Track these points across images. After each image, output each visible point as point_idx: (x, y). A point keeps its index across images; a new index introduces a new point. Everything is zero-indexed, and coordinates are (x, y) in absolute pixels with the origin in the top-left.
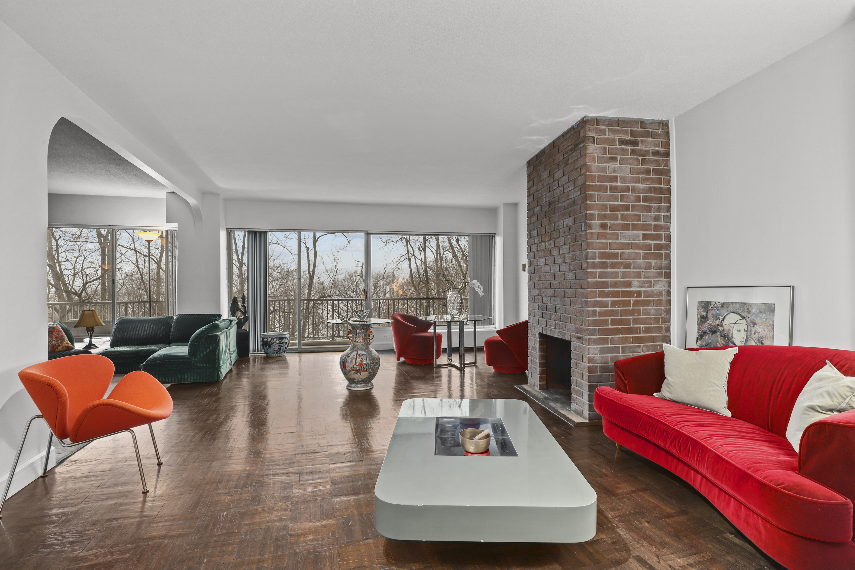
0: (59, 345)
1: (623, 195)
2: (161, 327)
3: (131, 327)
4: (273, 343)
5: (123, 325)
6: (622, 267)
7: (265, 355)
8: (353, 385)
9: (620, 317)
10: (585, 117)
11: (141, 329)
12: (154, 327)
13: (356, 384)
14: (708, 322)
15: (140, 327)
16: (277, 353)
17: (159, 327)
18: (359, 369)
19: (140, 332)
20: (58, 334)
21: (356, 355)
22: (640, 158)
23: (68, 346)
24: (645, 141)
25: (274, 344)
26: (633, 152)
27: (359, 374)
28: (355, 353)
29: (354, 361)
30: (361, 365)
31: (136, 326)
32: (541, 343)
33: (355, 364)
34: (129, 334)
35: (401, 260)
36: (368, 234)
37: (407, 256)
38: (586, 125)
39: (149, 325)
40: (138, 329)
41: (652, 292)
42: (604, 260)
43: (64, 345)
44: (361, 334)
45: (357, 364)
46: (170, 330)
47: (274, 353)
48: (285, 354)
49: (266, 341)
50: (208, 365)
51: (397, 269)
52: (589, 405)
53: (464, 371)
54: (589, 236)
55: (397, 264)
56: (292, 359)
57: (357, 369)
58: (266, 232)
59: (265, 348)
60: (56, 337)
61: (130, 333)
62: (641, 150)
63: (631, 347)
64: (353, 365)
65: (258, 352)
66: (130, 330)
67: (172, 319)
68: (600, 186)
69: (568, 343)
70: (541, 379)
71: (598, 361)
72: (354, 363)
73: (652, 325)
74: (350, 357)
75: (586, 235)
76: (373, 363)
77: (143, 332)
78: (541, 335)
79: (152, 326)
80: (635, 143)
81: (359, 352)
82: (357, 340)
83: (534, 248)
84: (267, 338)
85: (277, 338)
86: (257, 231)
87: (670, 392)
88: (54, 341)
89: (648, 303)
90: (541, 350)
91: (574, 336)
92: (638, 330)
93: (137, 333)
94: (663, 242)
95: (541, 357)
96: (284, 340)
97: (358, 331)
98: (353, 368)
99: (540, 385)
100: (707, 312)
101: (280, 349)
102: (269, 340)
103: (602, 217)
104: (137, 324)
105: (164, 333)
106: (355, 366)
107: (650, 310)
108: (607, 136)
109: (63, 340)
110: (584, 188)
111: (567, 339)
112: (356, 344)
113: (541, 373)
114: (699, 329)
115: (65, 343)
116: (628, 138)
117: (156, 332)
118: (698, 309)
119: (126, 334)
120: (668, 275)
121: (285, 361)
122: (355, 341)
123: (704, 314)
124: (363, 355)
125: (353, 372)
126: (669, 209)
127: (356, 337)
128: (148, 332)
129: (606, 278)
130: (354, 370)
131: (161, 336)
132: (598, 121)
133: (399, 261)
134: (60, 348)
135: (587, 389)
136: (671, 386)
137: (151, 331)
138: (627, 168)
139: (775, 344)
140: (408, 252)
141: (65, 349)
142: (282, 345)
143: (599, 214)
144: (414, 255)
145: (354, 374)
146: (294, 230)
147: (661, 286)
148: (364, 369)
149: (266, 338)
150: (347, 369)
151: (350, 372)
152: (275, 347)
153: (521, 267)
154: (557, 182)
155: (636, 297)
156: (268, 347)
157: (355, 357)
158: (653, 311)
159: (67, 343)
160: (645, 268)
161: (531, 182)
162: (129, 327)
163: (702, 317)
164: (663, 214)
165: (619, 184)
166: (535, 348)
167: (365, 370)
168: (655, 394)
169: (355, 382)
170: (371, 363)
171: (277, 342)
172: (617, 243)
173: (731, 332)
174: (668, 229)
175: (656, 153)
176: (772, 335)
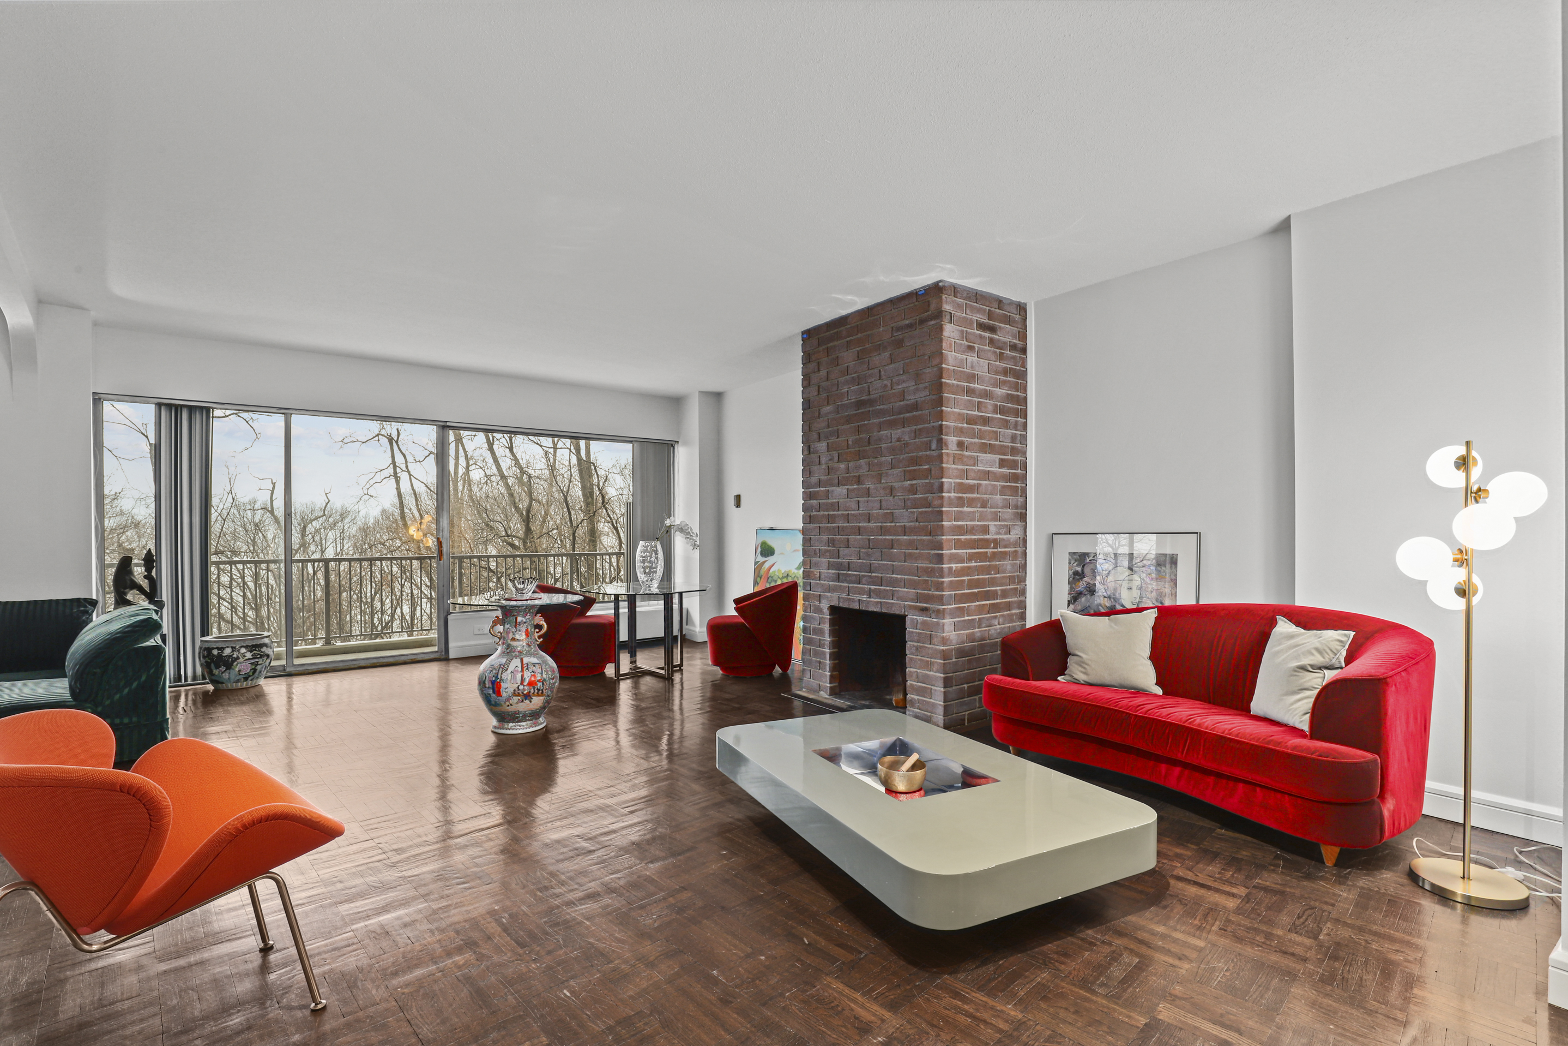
1: (981, 402)
4: (238, 658)
6: (979, 505)
7: (210, 687)
8: (511, 724)
9: (976, 577)
10: (940, 281)
13: (518, 722)
14: (1086, 579)
16: (246, 679)
18: (529, 692)
21: (520, 665)
22: (998, 351)
24: (1003, 328)
25: (241, 660)
26: (992, 341)
27: (527, 701)
28: (516, 663)
29: (519, 676)
30: (531, 684)
32: (832, 623)
33: (522, 683)
35: (378, 478)
36: (444, 427)
37: (391, 470)
38: (942, 293)
41: (1009, 540)
42: (960, 495)
44: (525, 625)
45: (526, 683)
47: (238, 681)
48: (262, 682)
49: (220, 656)
50: (135, 719)
51: (367, 497)
52: (945, 707)
53: (673, 680)
54: (945, 458)
55: (368, 486)
56: (274, 689)
57: (525, 692)
58: (208, 410)
59: (216, 672)
62: (999, 340)
63: (988, 619)
64: (517, 685)
65: (186, 680)
68: (958, 386)
69: (903, 618)
70: (832, 678)
71: (954, 642)
72: (519, 682)
73: (1008, 587)
74: (509, 671)
75: (941, 456)
76: (553, 679)
78: (833, 609)
80: (992, 329)
81: (526, 660)
82: (517, 637)
83: (819, 473)
84: (222, 649)
85: (246, 647)
86: (182, 406)
87: (1085, 673)
89: (1003, 556)
90: (832, 633)
91: (910, 606)
92: (993, 595)
94: (1019, 471)
95: (834, 644)
96: (264, 649)
97: (519, 619)
98: (516, 692)
99: (831, 688)
100: (1083, 566)
101: (254, 670)
102: (227, 651)
103: (961, 431)
106: (521, 687)
107: (1007, 565)
108: (964, 315)
110: (938, 387)
111: (897, 612)
112: (514, 643)
113: (833, 669)
114: (1071, 589)
116: (985, 320)
118: (1070, 563)
120: (1023, 517)
121: (259, 697)
122: (513, 639)
123: (1079, 569)
124: (534, 665)
125: (516, 699)
126: (1025, 425)
127: (514, 630)
129: (963, 520)
130: (518, 695)
132: (955, 290)
133: (372, 482)
135: (941, 683)
136: (1086, 664)
138: (984, 363)
139: (1178, 604)
140: (394, 462)
142: (260, 661)
143: (956, 428)
144: (408, 472)
145: (517, 703)
146: (281, 410)
147: (1017, 532)
148: (538, 690)
149: (218, 649)
150: (504, 694)
151: (508, 699)
152: (243, 666)
153: (731, 501)
154: (876, 371)
155: (993, 548)
156: (223, 669)
157: (520, 669)
158: (1009, 567)
160: (1002, 508)
161: (812, 366)
163: (1076, 573)
164: (1019, 433)
165: (976, 385)
166: (821, 632)
167: (540, 693)
168: (1059, 678)
169: (517, 718)
170: (550, 679)
171: (249, 655)
172: (974, 470)
173: (1118, 592)
174: (1024, 453)
175: (1013, 347)
176: (1174, 592)
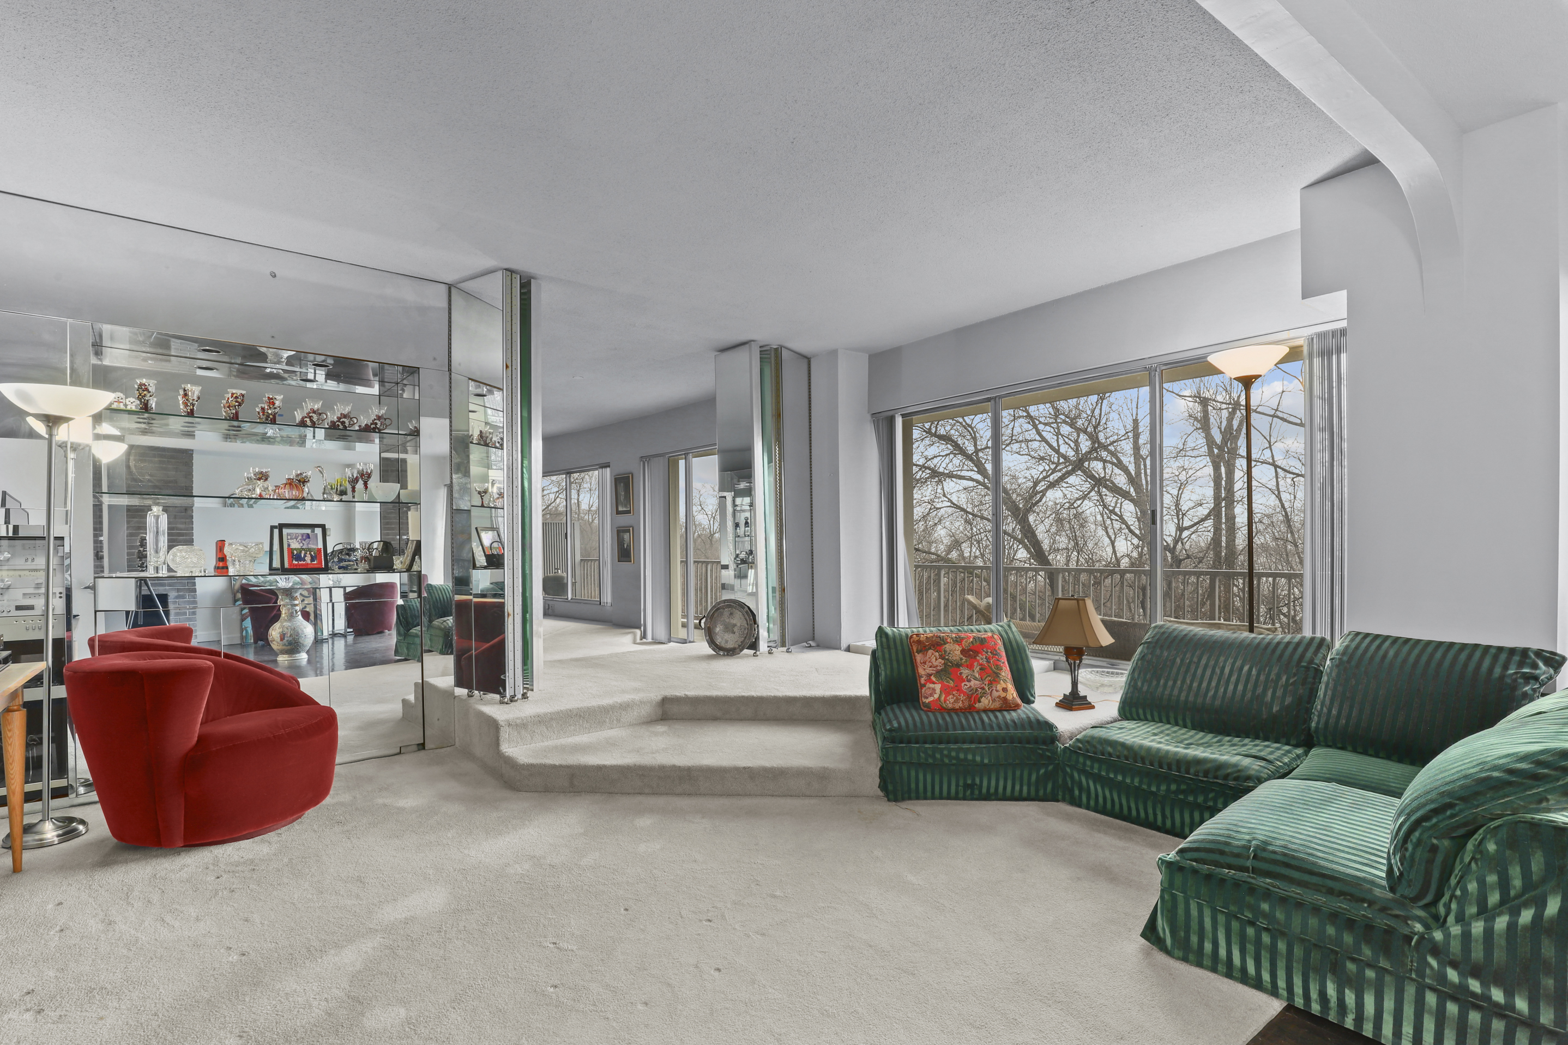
0: (985, 693)
2: (1279, 677)
3: (1178, 660)
5: (1158, 652)
11: (1208, 673)
12: (1254, 672)
15: (1206, 666)
17: (1273, 676)
19: (1204, 685)
20: (988, 662)
23: (1005, 699)
31: (1195, 659)
34: (1170, 683)
39: (1238, 663)
40: (1199, 671)
43: (995, 694)
46: (1313, 692)
60: (982, 669)
61: (1175, 682)
66: (1175, 670)
67: (1323, 651)
77: (1214, 684)
79: (1246, 668)
88: (976, 679)
93: (1195, 685)
104: (1198, 653)
105: (1288, 700)
109: (995, 678)
115: (999, 687)
117: (1259, 690)
119: (1162, 682)
128: (1231, 687)
131: (1275, 709)
134: (985, 702)
137: (1240, 687)
141: (997, 705)
159: (1005, 690)
162: (1174, 661)
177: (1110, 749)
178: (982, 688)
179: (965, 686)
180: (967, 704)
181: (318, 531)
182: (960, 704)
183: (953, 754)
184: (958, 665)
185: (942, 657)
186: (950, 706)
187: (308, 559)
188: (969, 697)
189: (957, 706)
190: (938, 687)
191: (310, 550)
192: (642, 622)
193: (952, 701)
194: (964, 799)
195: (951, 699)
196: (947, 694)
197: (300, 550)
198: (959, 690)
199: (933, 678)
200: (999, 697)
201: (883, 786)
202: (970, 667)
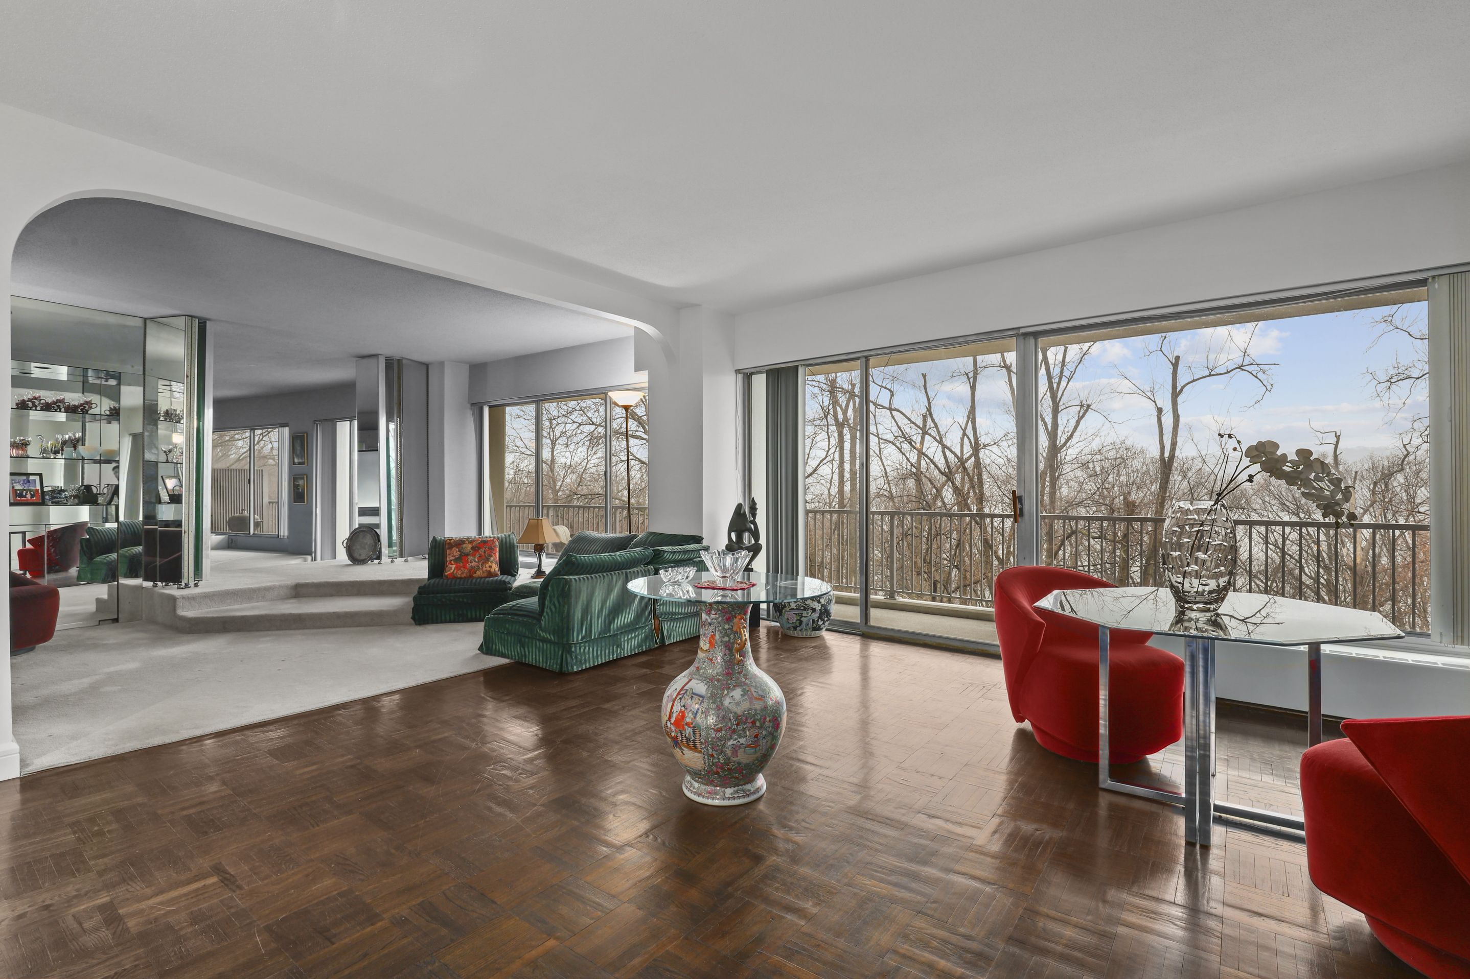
0: (479, 569)
13: (692, 778)
18: (676, 737)
23: (489, 572)
27: (679, 750)
28: (681, 683)
29: (669, 706)
30: (679, 724)
33: (669, 718)
43: (484, 569)
44: (711, 628)
45: (673, 721)
48: (821, 634)
56: (842, 646)
57: (673, 734)
76: (719, 730)
81: (691, 684)
82: (702, 644)
88: (475, 561)
97: (703, 616)
101: (801, 623)
106: (668, 725)
109: (486, 561)
115: (487, 565)
121: (824, 647)
124: (694, 695)
134: (478, 573)
141: (485, 575)
142: (805, 614)
145: (672, 747)
148: (688, 740)
157: (675, 696)
159: (491, 567)
167: (691, 745)
170: (710, 727)
171: (793, 606)
177: (525, 590)
178: (478, 566)
179: (469, 565)
180: (468, 575)
181: (37, 478)
182: (465, 575)
183: (452, 598)
184: (467, 555)
185: (459, 551)
186: (459, 576)
187: (29, 496)
188: (470, 571)
189: (463, 576)
190: (453, 566)
191: (30, 491)
192: (313, 550)
193: (460, 573)
194: (458, 622)
195: (459, 572)
196: (458, 570)
197: (22, 491)
198: (465, 567)
199: (452, 562)
200: (486, 570)
201: (413, 618)
202: (474, 555)
